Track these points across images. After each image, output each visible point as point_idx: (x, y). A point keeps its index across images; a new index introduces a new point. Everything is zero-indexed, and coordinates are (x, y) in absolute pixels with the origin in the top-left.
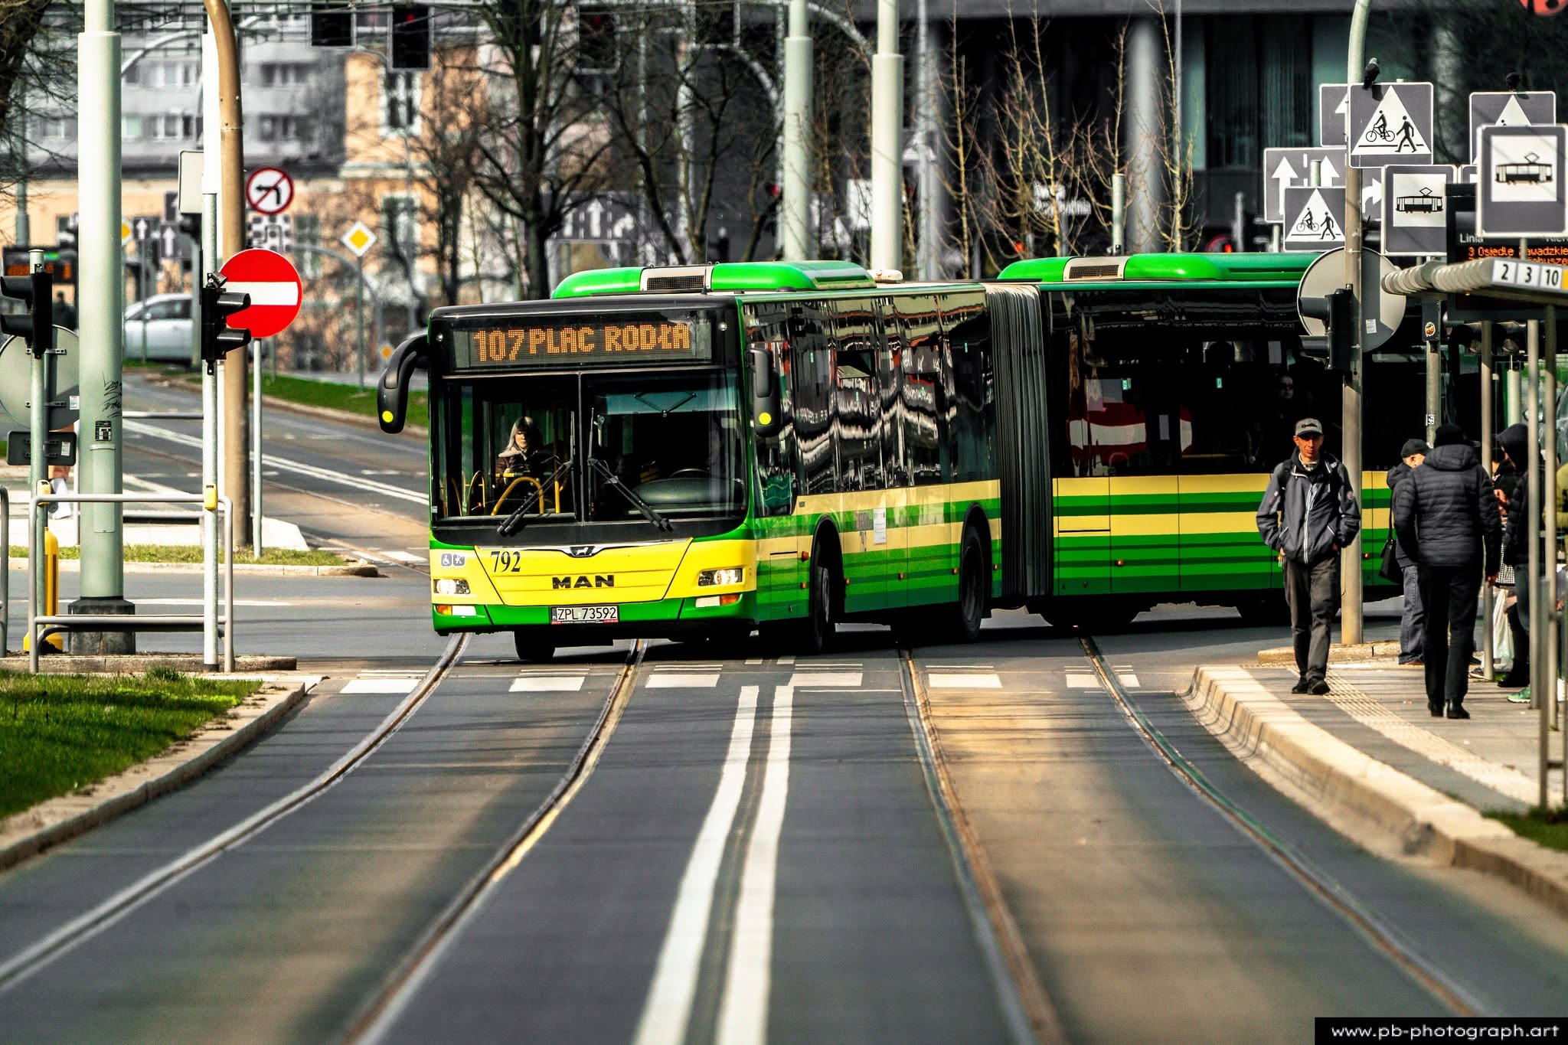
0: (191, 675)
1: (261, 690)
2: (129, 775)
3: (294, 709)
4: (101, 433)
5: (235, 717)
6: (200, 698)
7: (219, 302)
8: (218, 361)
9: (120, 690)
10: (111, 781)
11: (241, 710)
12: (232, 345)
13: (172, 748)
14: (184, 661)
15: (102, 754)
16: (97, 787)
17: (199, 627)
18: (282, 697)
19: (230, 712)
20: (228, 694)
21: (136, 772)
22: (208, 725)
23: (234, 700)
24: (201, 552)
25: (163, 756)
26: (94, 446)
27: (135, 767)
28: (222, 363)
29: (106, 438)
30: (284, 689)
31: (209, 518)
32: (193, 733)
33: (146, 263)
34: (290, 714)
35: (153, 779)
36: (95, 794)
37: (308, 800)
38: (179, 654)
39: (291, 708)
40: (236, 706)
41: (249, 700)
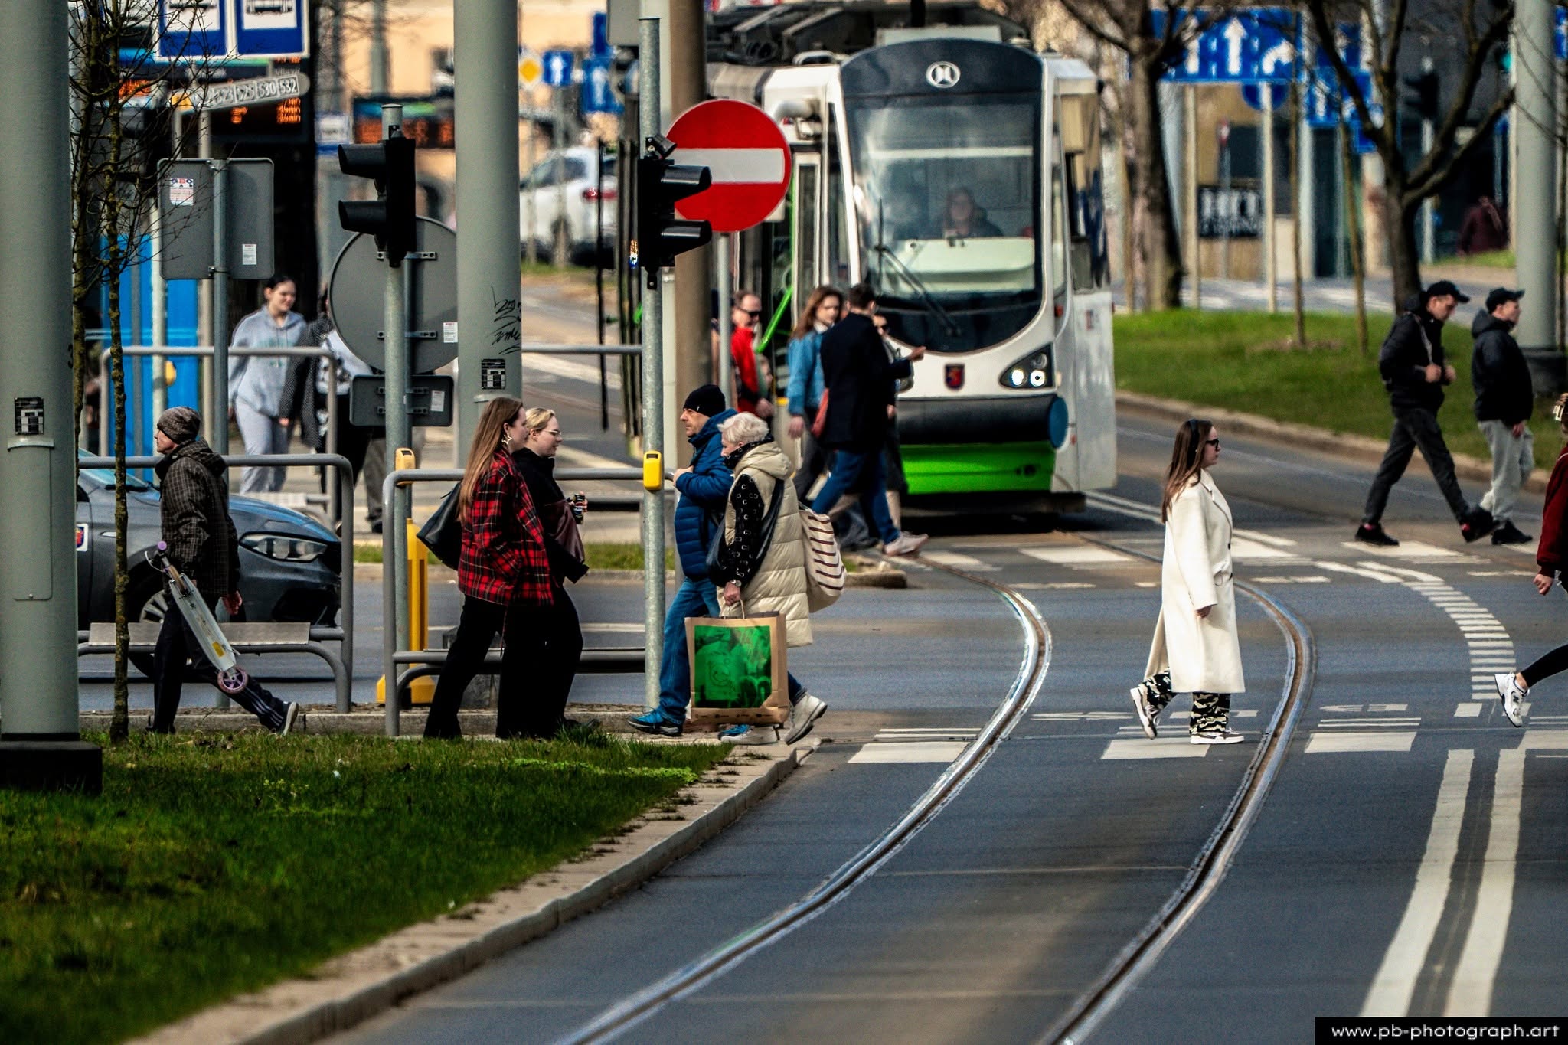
0: (625, 737)
1: (730, 759)
2: (530, 889)
3: (781, 787)
4: (490, 378)
5: (689, 801)
6: (638, 771)
7: (664, 180)
8: (666, 269)
9: (519, 761)
10: (503, 898)
11: (700, 791)
12: (684, 245)
13: (595, 847)
14: (616, 717)
15: (491, 858)
16: (482, 906)
17: (638, 666)
18: (762, 770)
19: (683, 793)
20: (681, 765)
21: (541, 885)
22: (649, 815)
23: (688, 774)
24: (641, 551)
25: (581, 861)
26: (481, 397)
27: (539, 878)
28: (671, 272)
29: (497, 385)
30: (764, 758)
31: (650, 503)
32: (627, 825)
33: (561, 117)
34: (773, 795)
35: (565, 895)
36: (478, 916)
37: (797, 924)
38: (609, 707)
39: (775, 786)
40: (690, 784)
41: (711, 775)
